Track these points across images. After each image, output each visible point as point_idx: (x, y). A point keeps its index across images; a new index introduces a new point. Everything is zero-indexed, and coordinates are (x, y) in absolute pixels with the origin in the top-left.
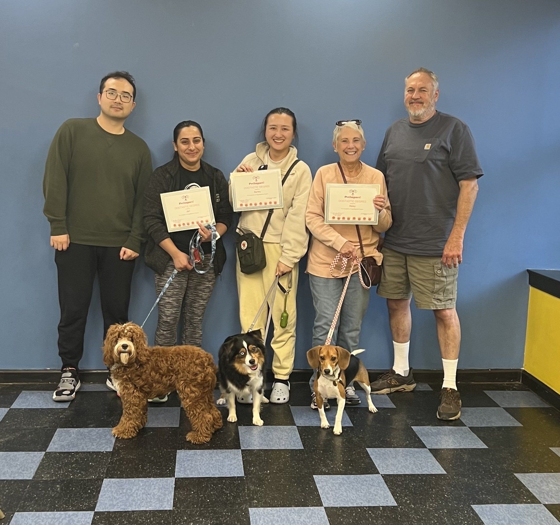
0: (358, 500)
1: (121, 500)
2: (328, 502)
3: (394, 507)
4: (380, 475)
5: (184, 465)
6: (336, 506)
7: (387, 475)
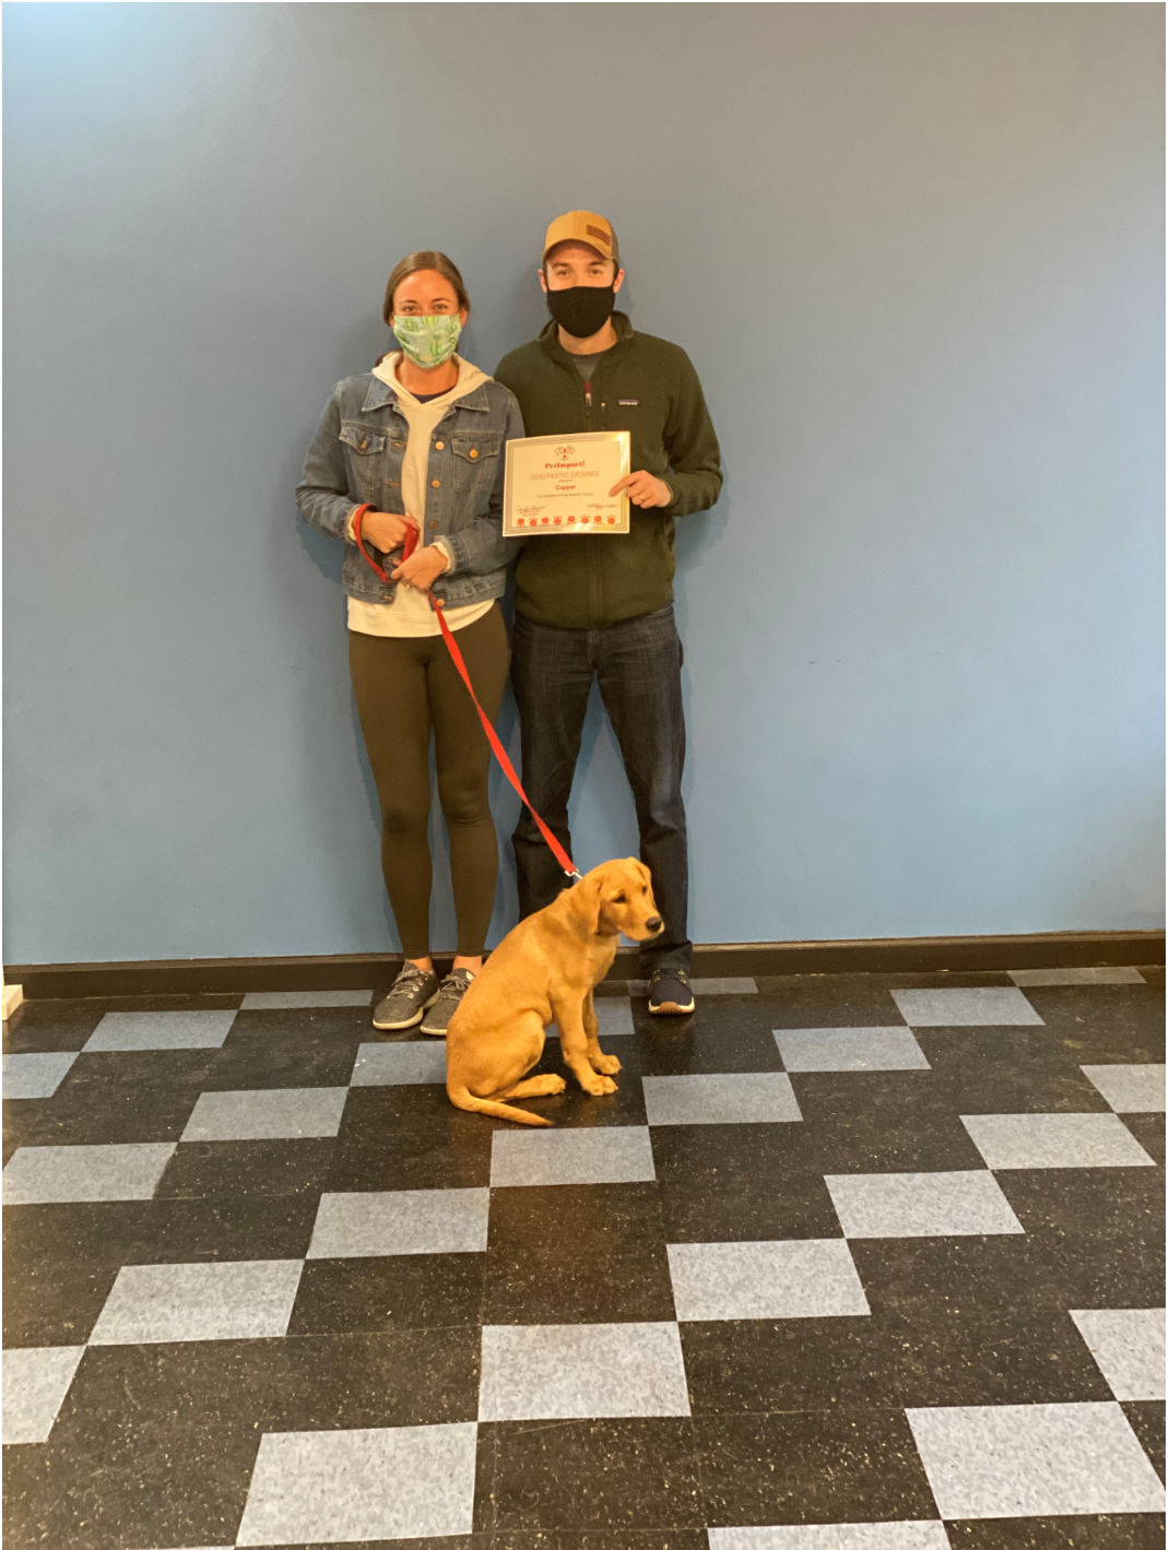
0: (929, 1224)
1: (364, 1235)
2: (859, 1230)
3: (1015, 1235)
4: (988, 1172)
5: (511, 1161)
6: (877, 1236)
7: (1006, 1171)
